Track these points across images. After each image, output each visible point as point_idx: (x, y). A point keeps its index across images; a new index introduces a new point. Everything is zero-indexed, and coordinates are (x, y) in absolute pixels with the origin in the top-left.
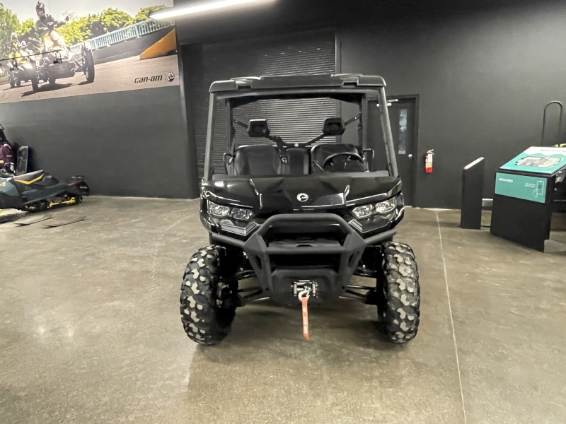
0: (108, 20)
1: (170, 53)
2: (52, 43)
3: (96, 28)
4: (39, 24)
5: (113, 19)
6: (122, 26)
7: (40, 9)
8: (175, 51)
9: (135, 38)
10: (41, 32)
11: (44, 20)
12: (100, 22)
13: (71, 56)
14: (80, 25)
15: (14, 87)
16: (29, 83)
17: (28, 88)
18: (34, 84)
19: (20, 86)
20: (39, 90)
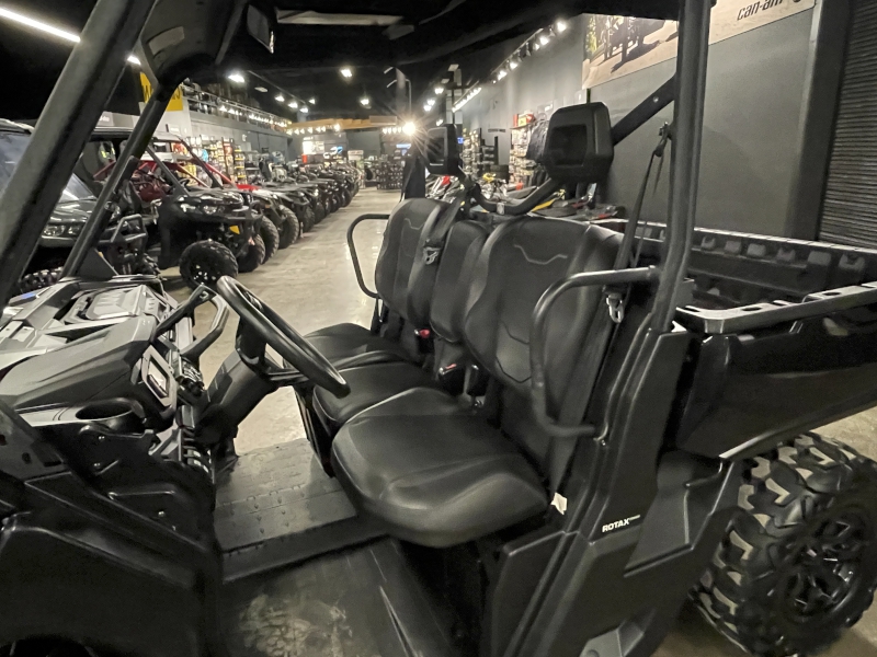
15: (606, 59)
16: (620, 49)
17: (619, 58)
18: (624, 51)
19: (611, 56)
20: (626, 59)
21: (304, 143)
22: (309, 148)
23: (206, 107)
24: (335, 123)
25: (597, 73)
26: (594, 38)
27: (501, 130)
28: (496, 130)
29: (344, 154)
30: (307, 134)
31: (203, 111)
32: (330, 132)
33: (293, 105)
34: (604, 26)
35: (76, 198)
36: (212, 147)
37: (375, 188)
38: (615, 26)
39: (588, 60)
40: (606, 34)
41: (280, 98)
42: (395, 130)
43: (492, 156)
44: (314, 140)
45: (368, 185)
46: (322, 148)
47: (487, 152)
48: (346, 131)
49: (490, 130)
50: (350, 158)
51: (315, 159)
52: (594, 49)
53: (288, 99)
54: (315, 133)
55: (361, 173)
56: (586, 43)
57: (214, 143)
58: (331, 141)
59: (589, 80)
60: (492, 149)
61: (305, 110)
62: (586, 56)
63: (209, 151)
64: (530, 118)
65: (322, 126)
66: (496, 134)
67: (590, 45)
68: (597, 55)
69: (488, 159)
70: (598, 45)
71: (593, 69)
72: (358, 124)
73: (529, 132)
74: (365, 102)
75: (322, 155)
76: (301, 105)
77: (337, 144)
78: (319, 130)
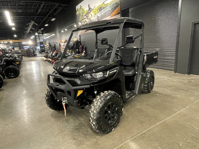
0: (103, 6)
1: (118, 14)
2: (91, 15)
3: (100, 9)
4: (89, 11)
5: (104, 5)
6: (106, 7)
7: (89, 6)
8: (119, 13)
9: (109, 10)
10: (89, 13)
11: (90, 9)
12: (101, 6)
13: (95, 19)
14: (97, 9)
24: (10, 41)
27: (56, 43)
28: (55, 43)
29: (13, 49)
32: (9, 43)
42: (27, 43)
43: (54, 48)
46: (6, 47)
48: (14, 43)
49: (53, 43)
54: (4, 43)
58: (9, 45)
59: (80, 33)
60: (54, 47)
64: (65, 40)
65: (6, 41)
66: (55, 44)
69: (53, 49)
72: (17, 41)
73: (66, 43)
74: (15, 36)
75: (6, 49)
77: (11, 46)
78: (5, 42)
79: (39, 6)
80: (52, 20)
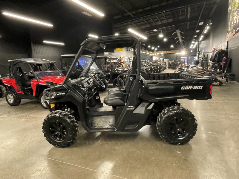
15: (232, 33)
16: (235, 30)
17: (234, 33)
18: (236, 31)
19: (233, 32)
20: (236, 33)
21: (154, 57)
22: (154, 59)
23: (130, 50)
24: (161, 52)
25: (230, 36)
26: (229, 27)
29: (163, 60)
30: (154, 55)
31: (130, 51)
32: (160, 54)
33: (153, 48)
34: (232, 24)
35: (95, 69)
36: (131, 59)
37: (171, 69)
38: (234, 24)
39: (228, 33)
40: (232, 26)
41: (149, 47)
42: (179, 54)
43: (206, 60)
44: (156, 57)
45: (169, 68)
46: (158, 59)
47: (205, 59)
48: (164, 54)
50: (165, 61)
51: (156, 62)
52: (229, 30)
53: (151, 47)
55: (167, 65)
56: (228, 28)
57: (131, 58)
59: (228, 39)
61: (156, 49)
62: (228, 32)
63: (130, 60)
64: (214, 49)
66: (207, 54)
67: (228, 29)
68: (230, 32)
69: (204, 61)
70: (230, 29)
71: (229, 35)
72: (168, 52)
74: (172, 46)
76: (155, 48)
77: (162, 58)
78: (157, 54)
79: (187, 10)
80: (199, 25)
